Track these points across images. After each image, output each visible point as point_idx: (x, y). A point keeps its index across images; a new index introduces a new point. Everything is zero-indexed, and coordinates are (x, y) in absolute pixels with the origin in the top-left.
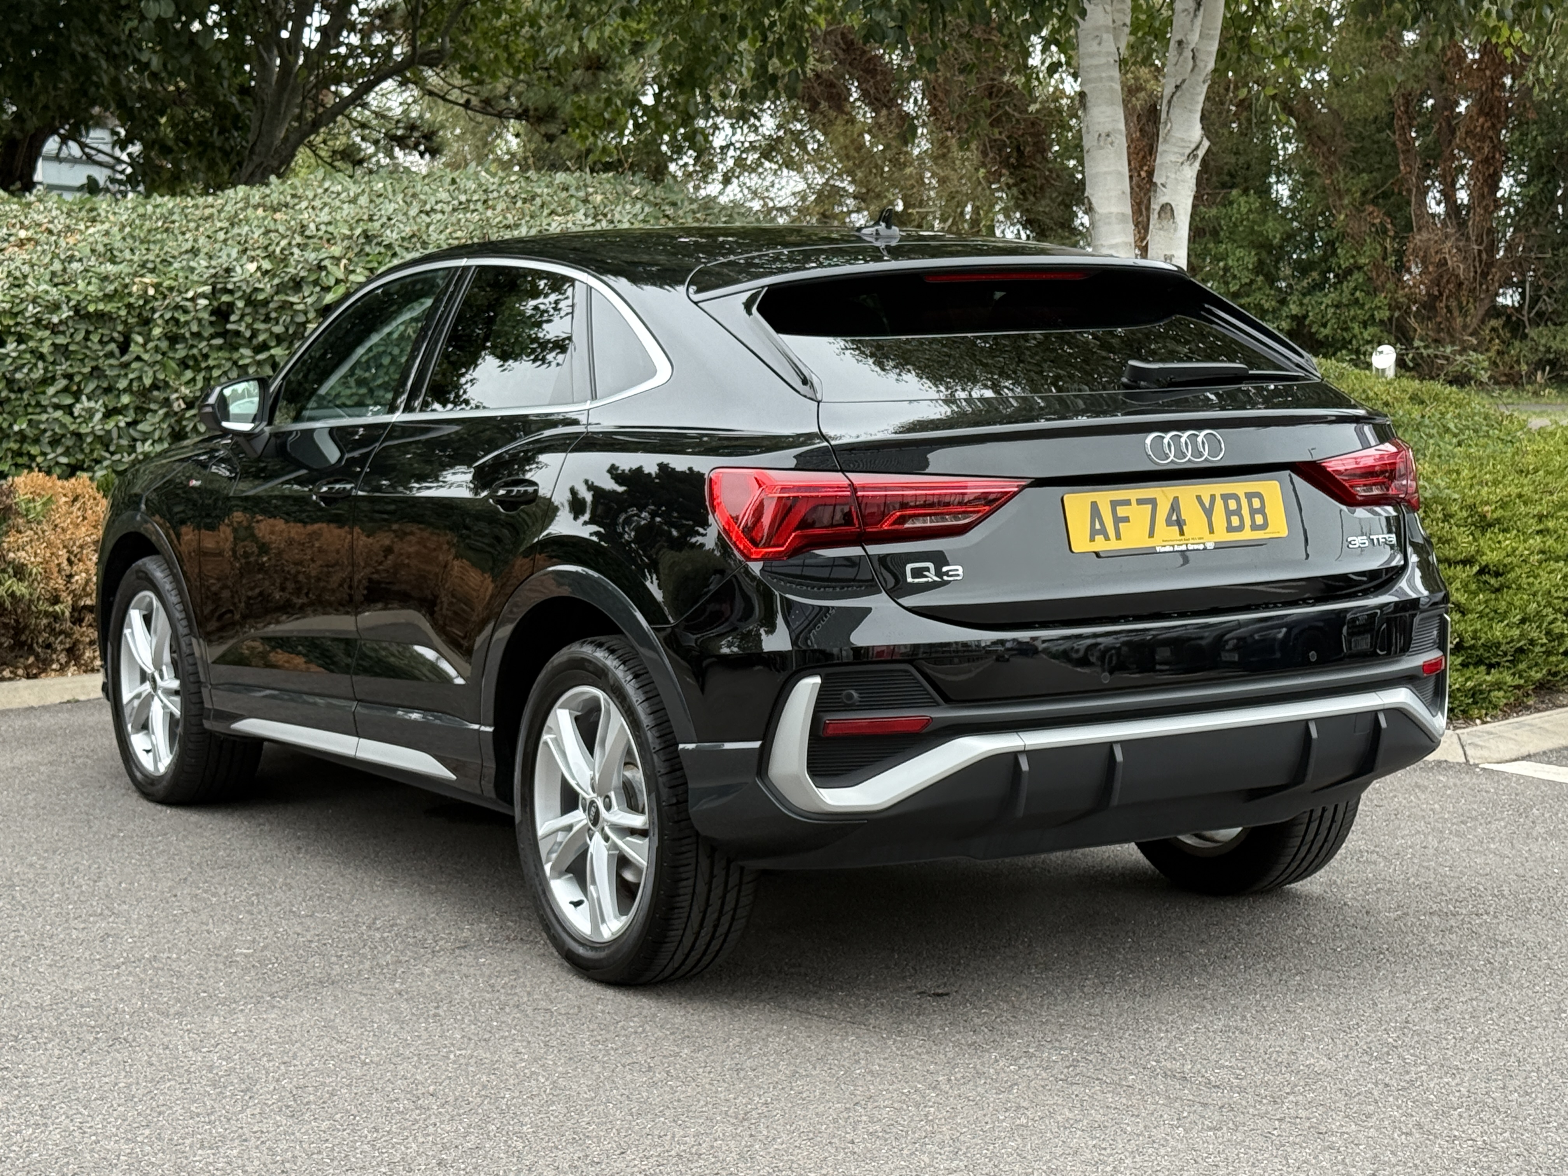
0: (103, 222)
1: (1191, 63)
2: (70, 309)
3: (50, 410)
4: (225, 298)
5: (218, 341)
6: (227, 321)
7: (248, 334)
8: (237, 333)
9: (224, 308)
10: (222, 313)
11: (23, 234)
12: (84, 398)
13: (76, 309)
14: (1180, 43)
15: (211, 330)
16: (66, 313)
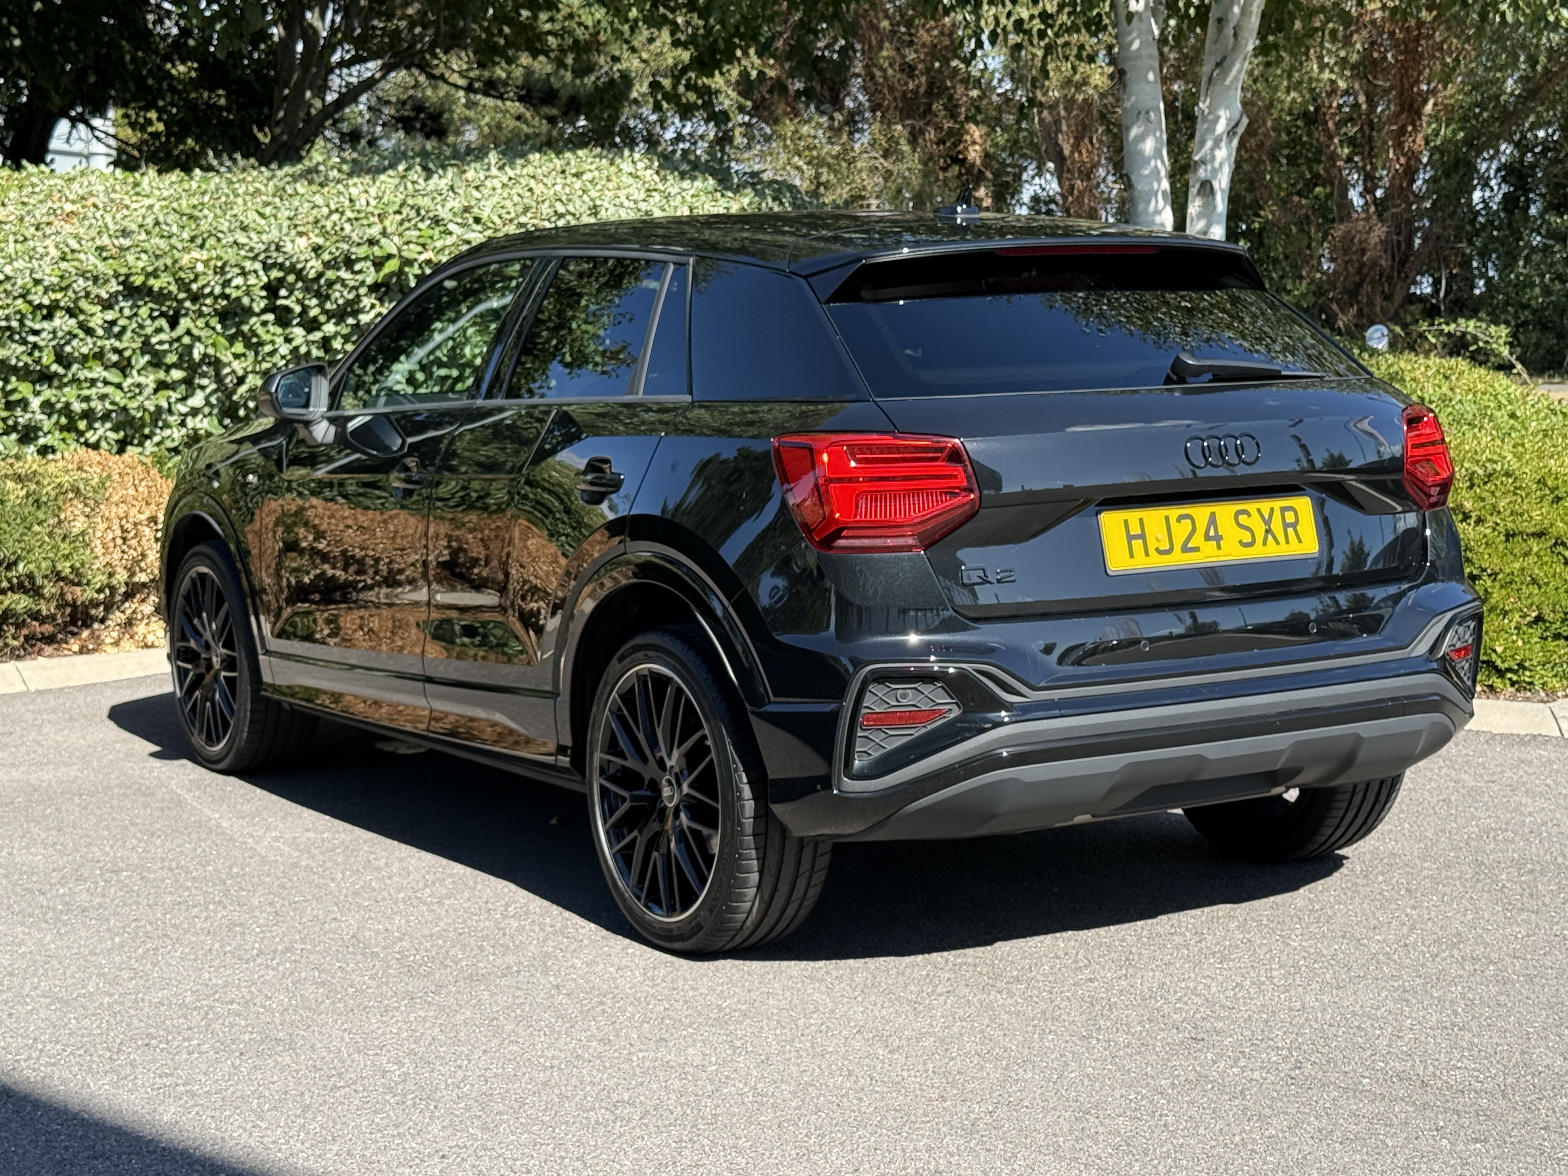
0: (147, 196)
1: (1232, 39)
2: (119, 284)
3: (100, 384)
4: (275, 274)
5: (270, 317)
6: (277, 297)
7: (298, 309)
8: (288, 309)
9: (275, 283)
10: (272, 289)
11: (69, 207)
12: (134, 372)
13: (126, 283)
14: (1220, 21)
15: (262, 305)
16: (114, 286)
